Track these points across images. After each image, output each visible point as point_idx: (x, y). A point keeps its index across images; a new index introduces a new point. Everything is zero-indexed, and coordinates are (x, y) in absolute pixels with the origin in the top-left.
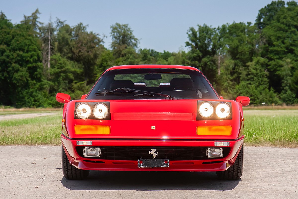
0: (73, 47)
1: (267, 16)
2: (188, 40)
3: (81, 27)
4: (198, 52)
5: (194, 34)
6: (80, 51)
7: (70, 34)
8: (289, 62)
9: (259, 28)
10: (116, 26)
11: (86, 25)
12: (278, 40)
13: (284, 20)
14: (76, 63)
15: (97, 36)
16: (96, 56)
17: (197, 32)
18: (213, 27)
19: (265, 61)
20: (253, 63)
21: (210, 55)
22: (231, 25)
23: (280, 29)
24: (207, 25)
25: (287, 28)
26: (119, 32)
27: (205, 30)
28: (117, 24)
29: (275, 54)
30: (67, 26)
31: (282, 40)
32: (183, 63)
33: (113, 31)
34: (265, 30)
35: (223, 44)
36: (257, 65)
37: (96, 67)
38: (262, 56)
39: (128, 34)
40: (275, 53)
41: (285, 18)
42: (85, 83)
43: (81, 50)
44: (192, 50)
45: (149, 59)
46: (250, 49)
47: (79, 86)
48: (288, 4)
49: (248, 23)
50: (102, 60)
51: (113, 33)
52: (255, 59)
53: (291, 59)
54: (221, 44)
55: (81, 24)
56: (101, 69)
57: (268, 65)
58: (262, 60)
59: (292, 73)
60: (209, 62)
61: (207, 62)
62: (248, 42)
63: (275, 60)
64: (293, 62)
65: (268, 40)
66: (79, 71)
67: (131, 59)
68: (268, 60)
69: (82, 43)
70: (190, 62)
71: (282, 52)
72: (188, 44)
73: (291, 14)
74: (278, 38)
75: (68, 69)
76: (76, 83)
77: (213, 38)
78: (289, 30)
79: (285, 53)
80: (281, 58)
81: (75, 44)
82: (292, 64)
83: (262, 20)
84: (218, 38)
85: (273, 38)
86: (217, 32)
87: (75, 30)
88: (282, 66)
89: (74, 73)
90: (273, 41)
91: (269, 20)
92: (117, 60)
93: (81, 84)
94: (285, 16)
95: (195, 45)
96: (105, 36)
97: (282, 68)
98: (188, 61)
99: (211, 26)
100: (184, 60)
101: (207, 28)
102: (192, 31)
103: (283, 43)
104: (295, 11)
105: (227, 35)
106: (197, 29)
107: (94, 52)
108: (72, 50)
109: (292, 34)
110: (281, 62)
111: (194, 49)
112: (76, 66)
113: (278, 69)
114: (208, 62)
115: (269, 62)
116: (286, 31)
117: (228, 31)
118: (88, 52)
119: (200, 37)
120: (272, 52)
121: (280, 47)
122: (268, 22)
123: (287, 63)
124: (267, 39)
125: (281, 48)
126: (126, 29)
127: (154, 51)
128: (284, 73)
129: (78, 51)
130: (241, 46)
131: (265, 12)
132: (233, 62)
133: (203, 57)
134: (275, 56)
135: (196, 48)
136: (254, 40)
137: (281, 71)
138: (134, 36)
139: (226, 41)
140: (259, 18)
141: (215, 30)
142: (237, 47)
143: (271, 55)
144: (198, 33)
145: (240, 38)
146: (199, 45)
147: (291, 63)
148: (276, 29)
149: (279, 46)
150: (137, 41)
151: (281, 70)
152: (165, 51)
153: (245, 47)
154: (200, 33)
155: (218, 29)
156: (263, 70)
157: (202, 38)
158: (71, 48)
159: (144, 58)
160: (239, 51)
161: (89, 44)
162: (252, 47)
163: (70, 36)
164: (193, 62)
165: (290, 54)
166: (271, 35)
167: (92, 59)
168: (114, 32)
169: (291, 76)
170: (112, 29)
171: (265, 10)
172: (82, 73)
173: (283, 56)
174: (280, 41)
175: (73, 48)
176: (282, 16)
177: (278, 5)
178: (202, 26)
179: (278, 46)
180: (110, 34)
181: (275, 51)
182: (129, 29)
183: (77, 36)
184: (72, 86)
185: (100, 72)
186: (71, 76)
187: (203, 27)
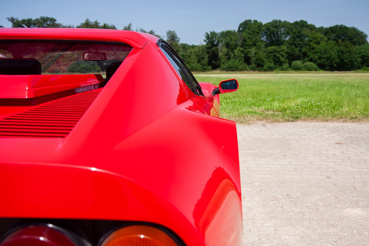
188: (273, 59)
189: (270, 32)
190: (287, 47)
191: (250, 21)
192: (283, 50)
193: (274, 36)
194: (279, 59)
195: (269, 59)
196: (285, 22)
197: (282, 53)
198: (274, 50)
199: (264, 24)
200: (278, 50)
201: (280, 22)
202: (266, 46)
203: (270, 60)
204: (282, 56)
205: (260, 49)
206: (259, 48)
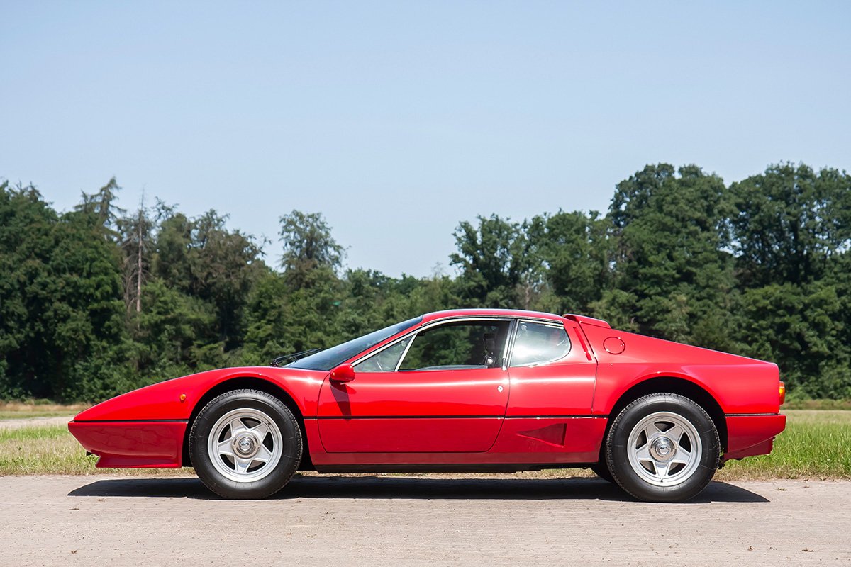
0: (195, 264)
1: (635, 198)
2: (456, 250)
3: (214, 220)
4: (480, 277)
5: (470, 235)
6: (210, 274)
7: (188, 236)
8: (684, 301)
9: (618, 225)
10: (293, 217)
11: (224, 214)
12: (659, 252)
13: (672, 207)
14: (201, 301)
15: (249, 240)
16: (245, 286)
17: (476, 232)
18: (512, 222)
19: (630, 300)
20: (603, 302)
21: (507, 285)
22: (553, 218)
23: (664, 227)
24: (499, 218)
25: (678, 225)
26: (298, 231)
27: (495, 228)
28: (297, 214)
29: (652, 285)
30: (180, 216)
31: (668, 251)
32: (446, 303)
33: (286, 229)
34: (629, 229)
35: (535, 261)
36: (612, 308)
37: (246, 311)
38: (625, 288)
39: (321, 236)
40: (653, 280)
41: (674, 202)
42: (220, 347)
43: (212, 270)
44: (466, 272)
45: (368, 291)
46: (597, 272)
47: (208, 354)
48: (681, 170)
49: (591, 213)
50: (261, 295)
51: (286, 234)
52: (608, 295)
53: (687, 294)
54: (531, 261)
55: (213, 212)
56: (256, 314)
57: (635, 309)
58: (624, 296)
59: (689, 326)
60: (503, 301)
61: (498, 300)
62: (592, 257)
63: (653, 297)
64: (693, 301)
65: (638, 252)
66: (206, 318)
67: (326, 292)
68: (636, 297)
69: (215, 255)
70: (459, 299)
71: (667, 279)
72: (456, 259)
73: (688, 194)
74: (660, 247)
75: (180, 314)
76: (200, 346)
77: (514, 247)
78: (684, 230)
79: (676, 282)
80: (665, 293)
81: (199, 257)
82: (691, 306)
83: (623, 208)
84: (524, 245)
85: (647, 247)
86: (522, 231)
87: (198, 226)
88: (668, 311)
89: (195, 324)
90: (649, 253)
91: (639, 206)
92: (293, 296)
93: (211, 349)
94: (675, 198)
95: (471, 262)
96: (267, 239)
97: (668, 316)
98: (455, 297)
99: (508, 219)
100: (446, 296)
101: (500, 223)
102: (465, 231)
103: (671, 258)
104: (697, 187)
105: (545, 240)
106: (476, 226)
107: (242, 276)
108: (192, 271)
109: (691, 239)
110: (665, 302)
111: (470, 270)
112: (199, 309)
113: (659, 317)
114: (501, 300)
115: (638, 301)
116: (678, 233)
117: (546, 231)
118: (228, 276)
119: (483, 243)
120: (646, 278)
121: (663, 268)
122: (637, 212)
123: (679, 305)
124: (635, 248)
125: (666, 269)
126: (315, 224)
127: (381, 275)
128: (672, 326)
129: (205, 274)
130: (575, 265)
131: (630, 188)
132: (558, 300)
133: (490, 289)
134: (651, 288)
135: (474, 268)
136: (605, 252)
137: (665, 321)
138: (333, 241)
139: (543, 253)
140: (617, 202)
141: (518, 227)
142: (568, 266)
143: (644, 286)
144: (479, 235)
145: (574, 246)
146: (479, 262)
147: (687, 304)
148: (653, 228)
149: (662, 266)
150: (340, 250)
151: (666, 319)
152: (404, 275)
153: (584, 267)
154: (483, 236)
155: (525, 226)
156: (625, 318)
157: (489, 246)
158: (190, 266)
159: (356, 291)
160: (572, 274)
161: (230, 258)
162: (601, 268)
163: (188, 240)
164: (468, 300)
165: (686, 284)
166: (643, 242)
167: (237, 292)
168: (289, 231)
169: (689, 334)
170: (283, 224)
171: (630, 184)
172: (215, 323)
173: (672, 288)
174: (663, 254)
175: (193, 268)
176: (669, 199)
177: (659, 175)
178: (488, 218)
179: (659, 265)
180: (280, 237)
181: (653, 276)
182: (323, 223)
183: (203, 238)
184: (191, 353)
185: (256, 322)
186: (188, 331)
187: (491, 221)
188: (774, 344)
189: (760, 222)
190: (841, 286)
191: (667, 168)
192: (820, 303)
193: (781, 237)
194: (805, 345)
195: (756, 341)
196: (829, 175)
197: (816, 314)
198: (778, 304)
199: (727, 184)
200: (798, 301)
201: (805, 173)
202: (744, 283)
203: (763, 345)
204: (819, 328)
205: (710, 297)
206: (706, 293)
